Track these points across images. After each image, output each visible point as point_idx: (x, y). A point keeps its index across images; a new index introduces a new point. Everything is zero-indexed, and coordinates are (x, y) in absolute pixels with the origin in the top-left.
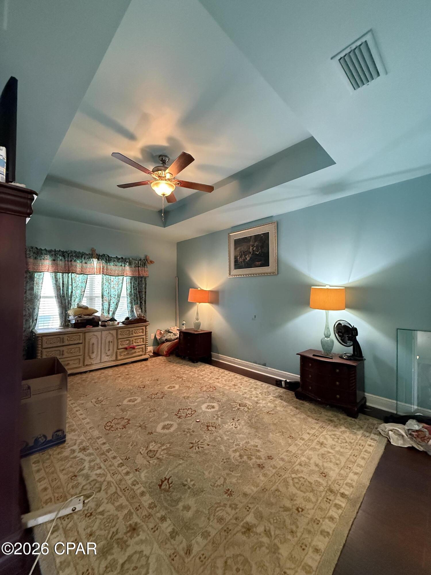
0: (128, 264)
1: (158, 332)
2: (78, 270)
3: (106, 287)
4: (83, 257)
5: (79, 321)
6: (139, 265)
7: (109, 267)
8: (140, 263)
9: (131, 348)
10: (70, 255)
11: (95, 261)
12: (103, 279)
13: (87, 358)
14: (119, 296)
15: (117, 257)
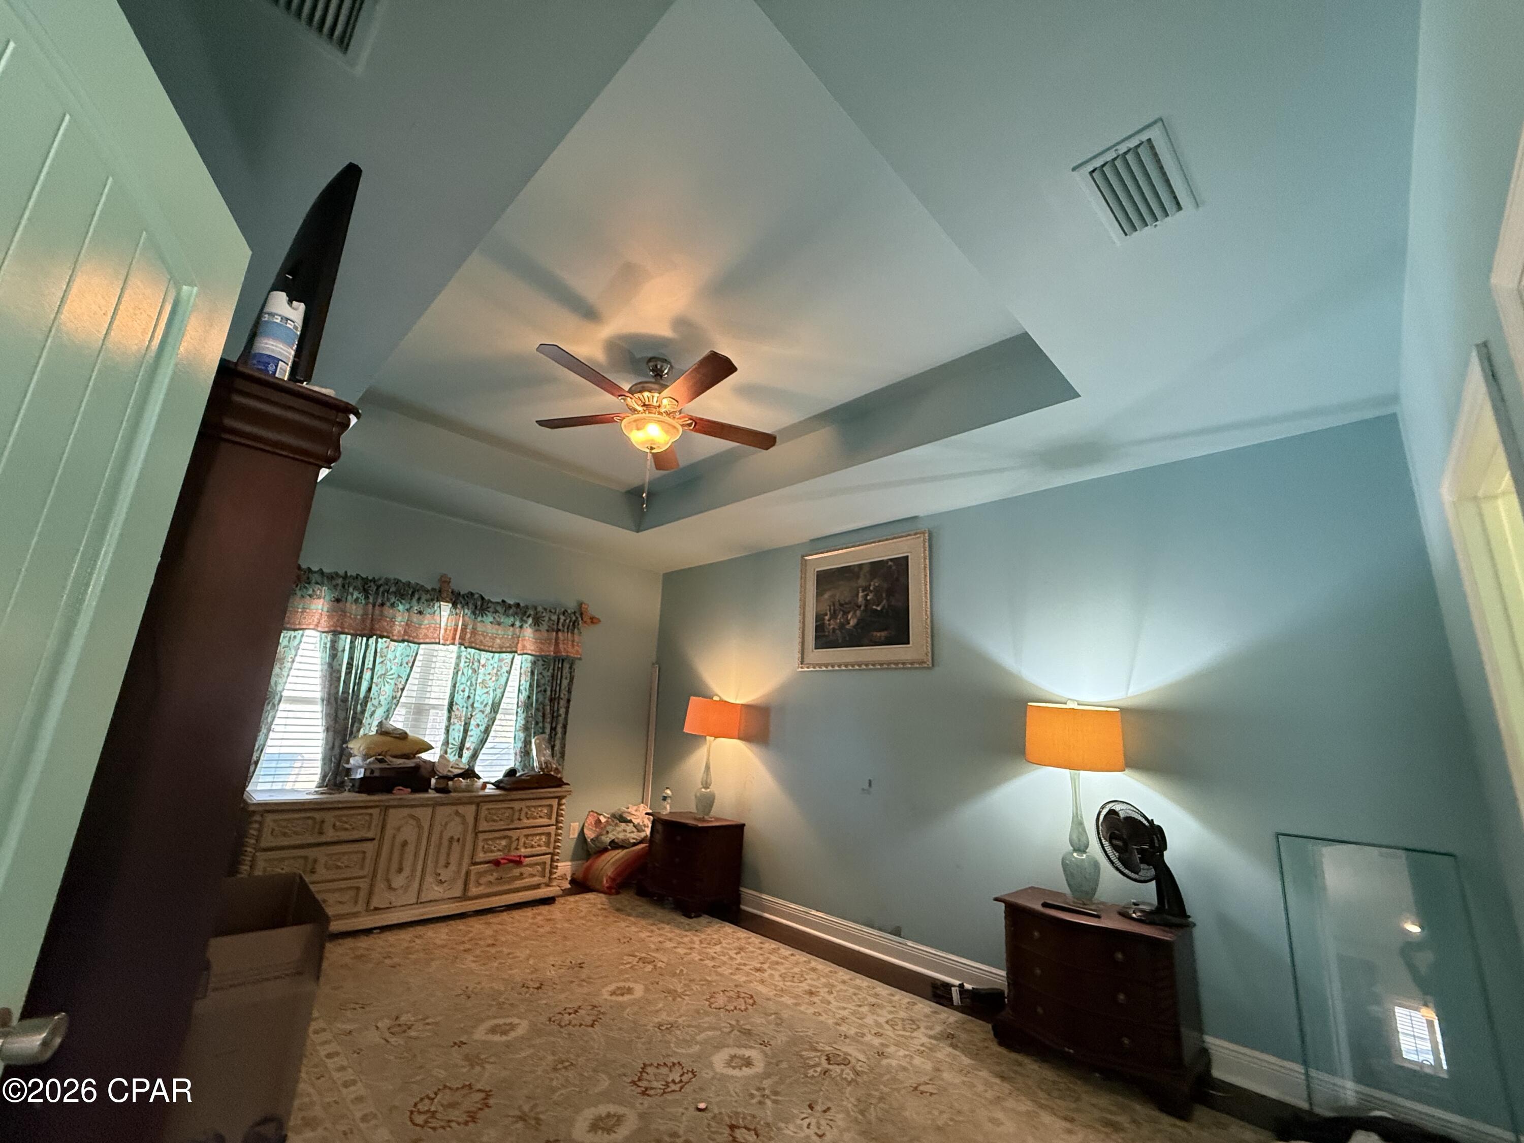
0: (530, 621)
1: (591, 820)
2: (398, 629)
3: (464, 680)
4: (417, 596)
5: (377, 774)
6: (560, 627)
7: (480, 627)
8: (562, 621)
9: (511, 861)
10: (381, 589)
11: (445, 608)
12: (459, 657)
13: (380, 885)
14: (495, 707)
15: (503, 601)
